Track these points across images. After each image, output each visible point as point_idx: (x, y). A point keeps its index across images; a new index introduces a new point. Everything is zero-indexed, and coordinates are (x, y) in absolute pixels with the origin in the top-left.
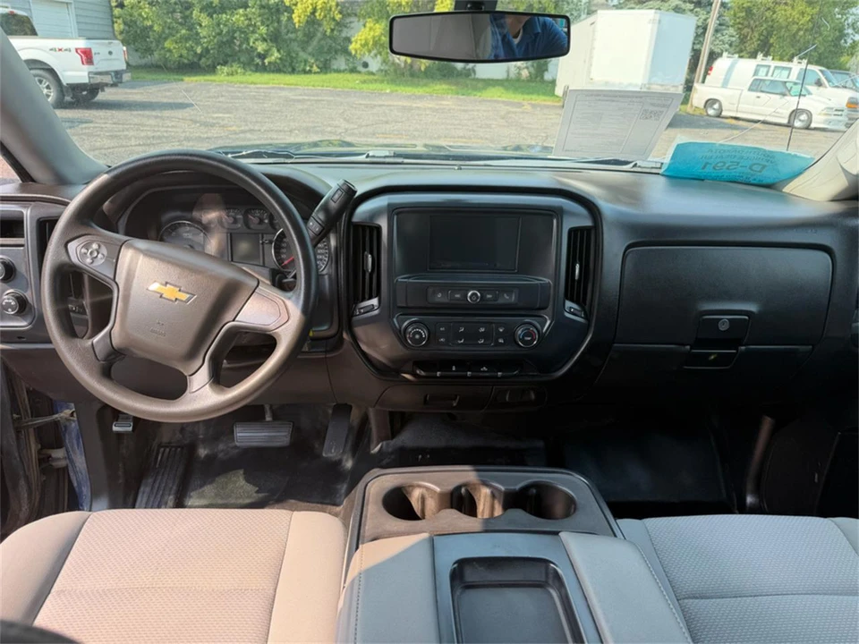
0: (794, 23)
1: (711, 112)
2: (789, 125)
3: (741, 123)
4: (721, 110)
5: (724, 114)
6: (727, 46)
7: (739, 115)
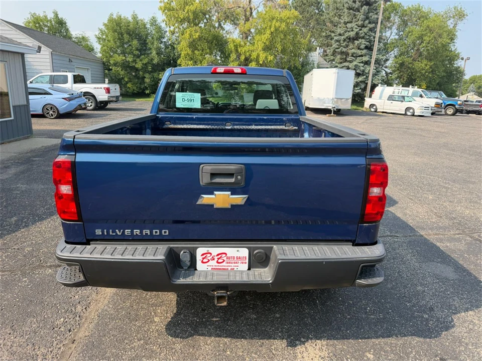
0: (423, 69)
1: (372, 110)
2: (405, 114)
3: (384, 114)
4: (376, 109)
5: (378, 110)
6: (380, 81)
7: (384, 111)
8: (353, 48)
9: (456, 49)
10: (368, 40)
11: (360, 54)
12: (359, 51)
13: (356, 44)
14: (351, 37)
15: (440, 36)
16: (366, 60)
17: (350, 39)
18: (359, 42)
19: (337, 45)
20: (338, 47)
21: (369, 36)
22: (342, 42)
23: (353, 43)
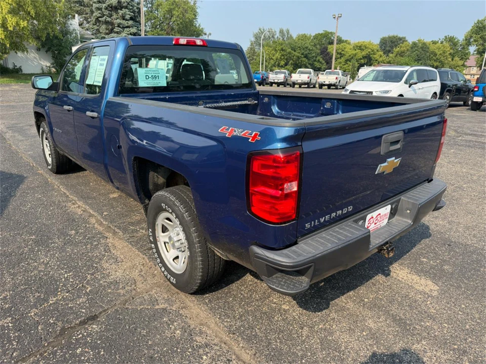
8: (117, 18)
9: (199, 25)
10: (132, 11)
11: (127, 25)
12: (124, 21)
13: (120, 14)
14: (113, 5)
15: (186, 11)
16: (135, 32)
17: (111, 7)
18: (123, 12)
19: (99, 13)
20: (100, 15)
21: (132, 6)
22: (103, 10)
23: (117, 13)
